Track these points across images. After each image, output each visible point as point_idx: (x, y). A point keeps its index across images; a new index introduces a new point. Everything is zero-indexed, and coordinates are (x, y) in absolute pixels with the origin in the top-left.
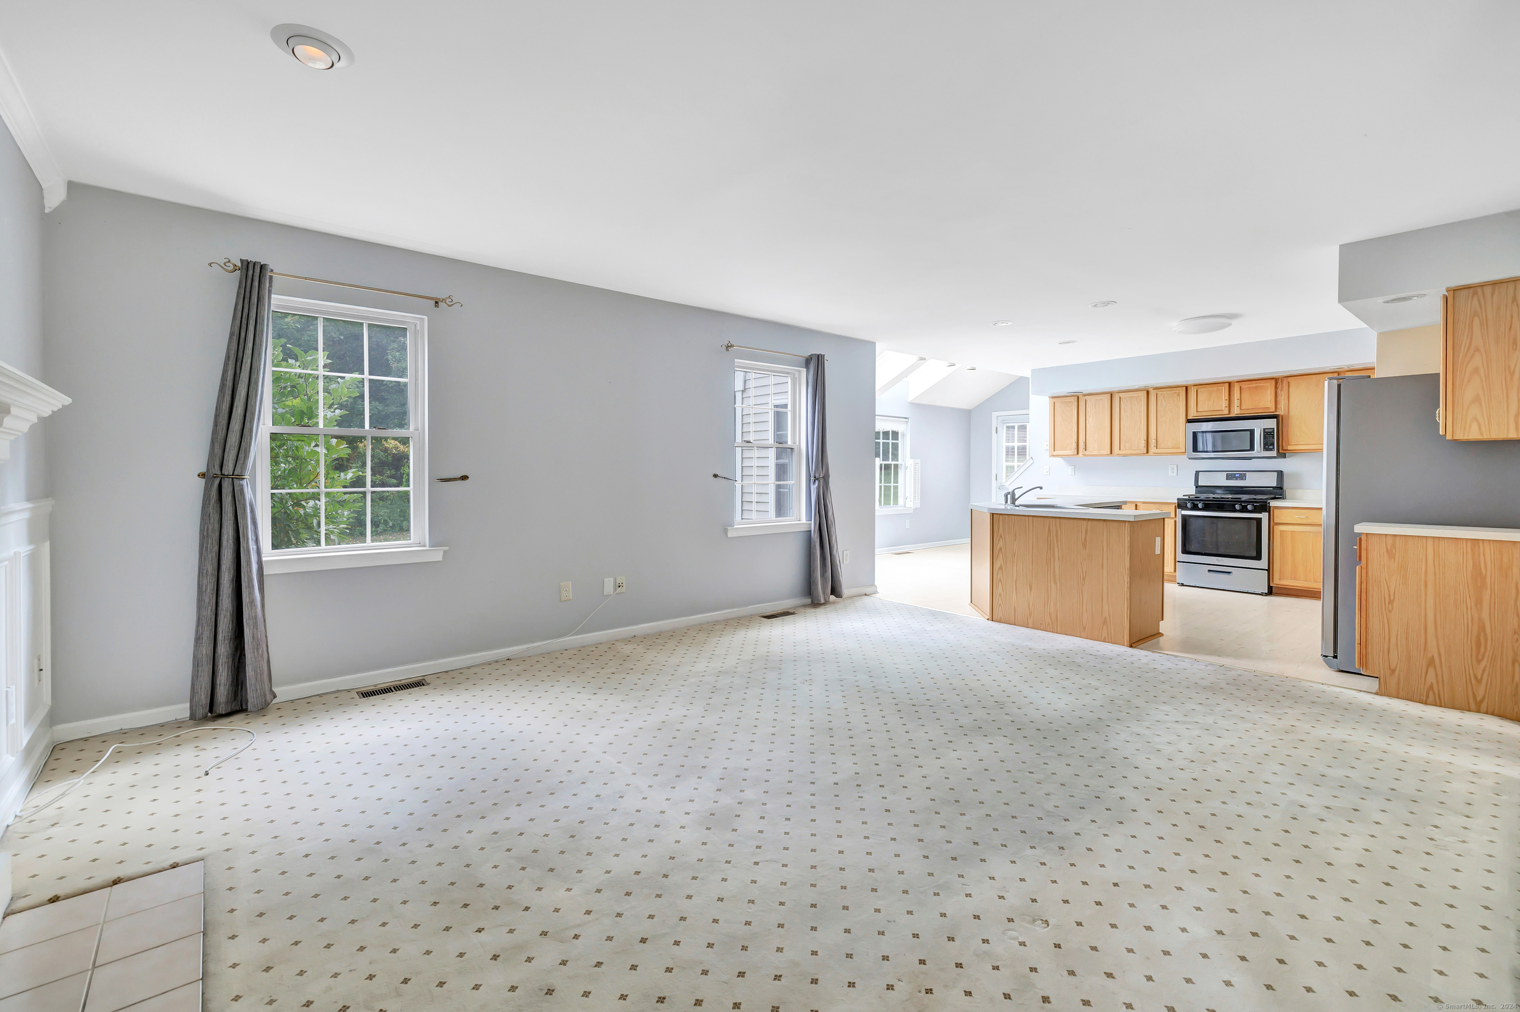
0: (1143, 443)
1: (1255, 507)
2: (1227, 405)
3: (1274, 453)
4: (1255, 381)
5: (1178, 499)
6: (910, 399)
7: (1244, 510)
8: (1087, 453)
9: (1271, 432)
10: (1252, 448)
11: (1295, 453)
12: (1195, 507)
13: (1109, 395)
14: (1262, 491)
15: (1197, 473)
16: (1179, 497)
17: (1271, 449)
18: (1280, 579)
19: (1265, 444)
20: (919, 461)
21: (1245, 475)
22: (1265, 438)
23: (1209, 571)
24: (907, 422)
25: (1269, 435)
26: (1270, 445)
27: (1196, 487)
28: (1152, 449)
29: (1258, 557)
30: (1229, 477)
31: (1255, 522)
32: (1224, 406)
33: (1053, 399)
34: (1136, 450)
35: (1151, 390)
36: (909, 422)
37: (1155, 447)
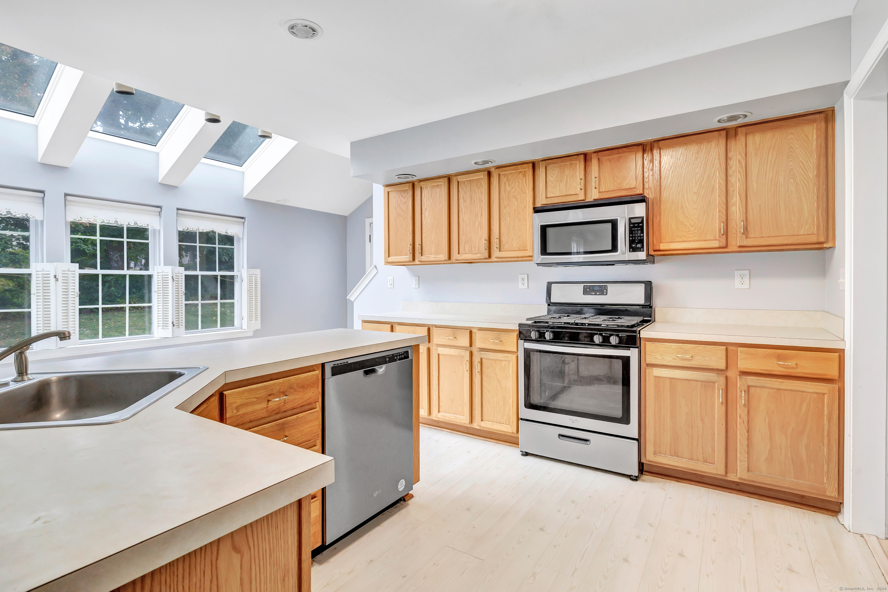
0: (484, 243)
1: (620, 338)
2: (583, 186)
3: (642, 255)
4: (616, 150)
5: (520, 325)
6: (246, 192)
7: (606, 343)
8: (423, 258)
9: (638, 223)
10: (614, 248)
11: (668, 254)
12: (541, 339)
13: (446, 179)
14: (626, 310)
15: (549, 285)
16: (520, 322)
17: (638, 248)
18: (655, 453)
19: (631, 242)
20: (258, 272)
21: (606, 288)
22: (631, 232)
23: (560, 436)
24: (243, 223)
25: (636, 227)
26: (637, 243)
27: (549, 305)
28: (496, 253)
29: (625, 419)
30: (586, 292)
31: (620, 362)
32: (579, 187)
33: (387, 188)
34: (476, 254)
35: (493, 170)
36: (246, 223)
37: (498, 249)
